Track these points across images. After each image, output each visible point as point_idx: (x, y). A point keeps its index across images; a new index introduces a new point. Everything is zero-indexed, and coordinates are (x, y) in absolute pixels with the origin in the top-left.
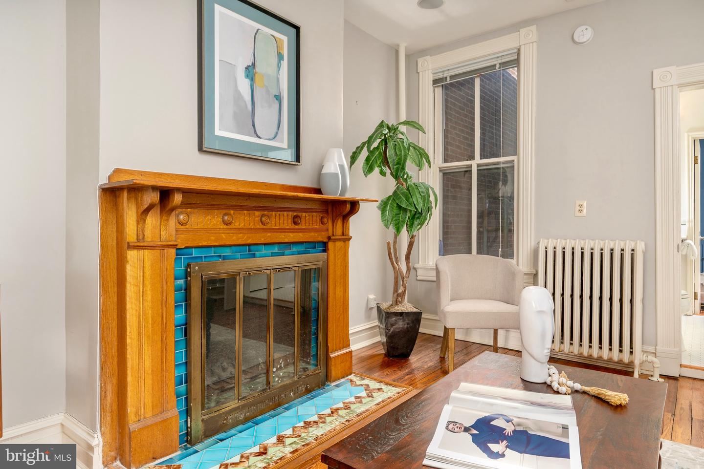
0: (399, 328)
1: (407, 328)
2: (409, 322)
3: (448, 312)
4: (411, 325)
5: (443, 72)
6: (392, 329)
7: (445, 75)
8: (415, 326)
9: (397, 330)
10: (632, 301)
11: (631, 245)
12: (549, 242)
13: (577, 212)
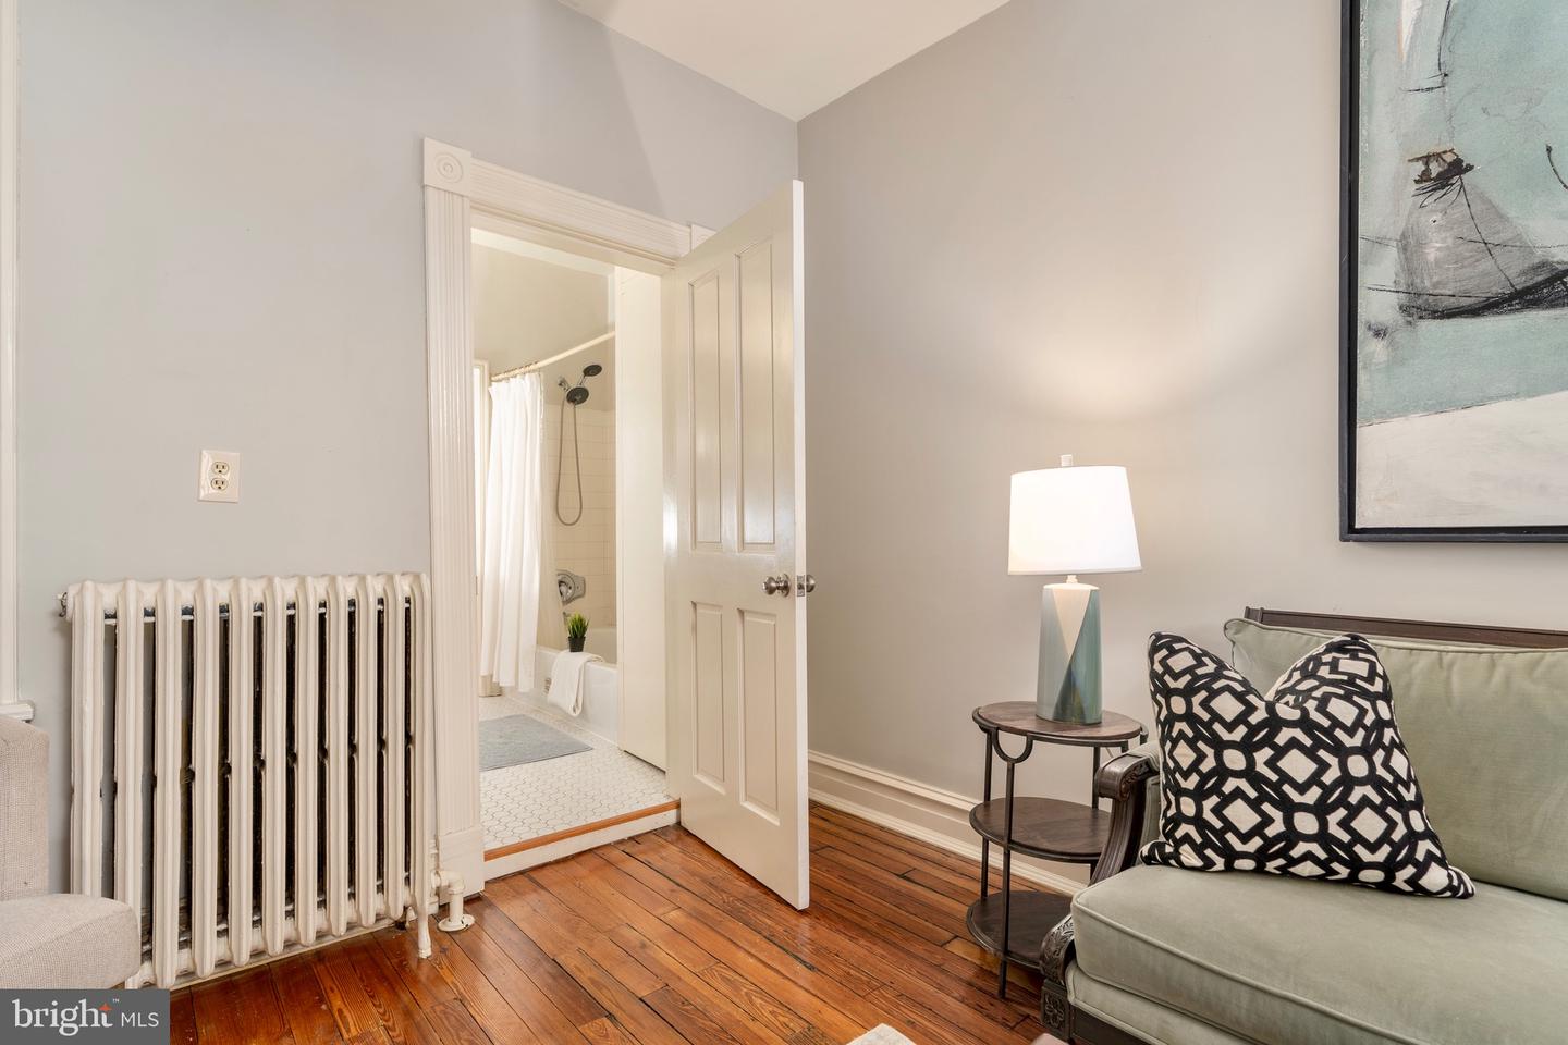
10: (409, 738)
11: (404, 587)
12: (123, 593)
13: (207, 490)
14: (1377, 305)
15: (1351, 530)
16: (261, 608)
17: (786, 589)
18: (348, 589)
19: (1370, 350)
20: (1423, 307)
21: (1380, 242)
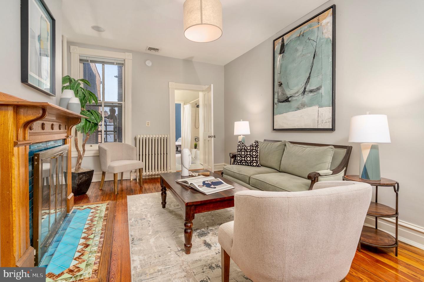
0: (83, 180)
1: (87, 179)
2: (88, 176)
3: (115, 167)
4: (89, 177)
5: (87, 57)
6: (80, 181)
7: (88, 59)
8: (91, 177)
9: (83, 181)
10: (167, 154)
11: (166, 136)
12: (140, 136)
13: (147, 125)
14: (276, 101)
15: (274, 129)
16: (152, 138)
17: (211, 137)
18: (160, 136)
19: (275, 106)
20: (280, 101)
21: (276, 92)
